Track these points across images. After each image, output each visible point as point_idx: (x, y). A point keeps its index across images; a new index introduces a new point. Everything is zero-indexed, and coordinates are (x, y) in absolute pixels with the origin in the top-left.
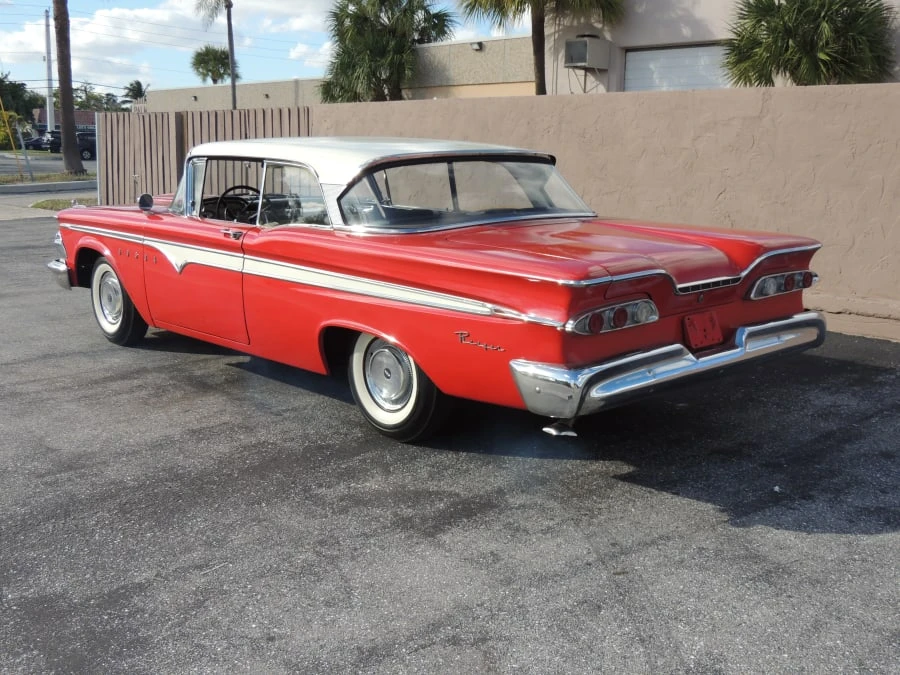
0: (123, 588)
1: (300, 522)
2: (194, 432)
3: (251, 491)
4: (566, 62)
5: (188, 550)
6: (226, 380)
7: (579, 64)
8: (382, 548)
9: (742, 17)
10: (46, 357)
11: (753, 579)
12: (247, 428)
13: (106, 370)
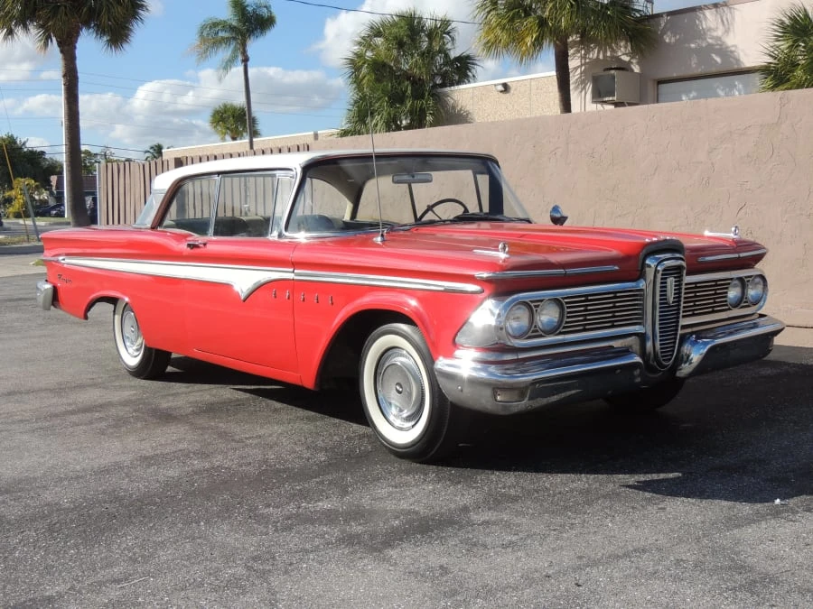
0: (30, 600)
1: (236, 539)
2: (146, 458)
3: (192, 511)
4: (593, 98)
5: (110, 565)
6: (193, 411)
7: (607, 99)
8: (321, 563)
9: (778, 39)
10: (10, 394)
11: (734, 589)
12: (203, 453)
13: (70, 404)
